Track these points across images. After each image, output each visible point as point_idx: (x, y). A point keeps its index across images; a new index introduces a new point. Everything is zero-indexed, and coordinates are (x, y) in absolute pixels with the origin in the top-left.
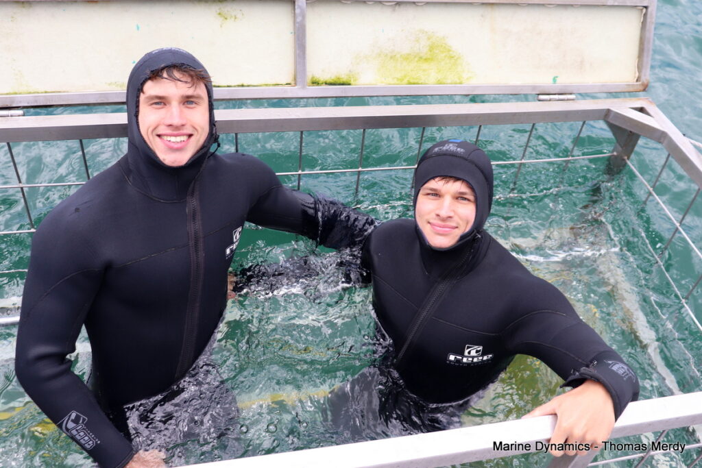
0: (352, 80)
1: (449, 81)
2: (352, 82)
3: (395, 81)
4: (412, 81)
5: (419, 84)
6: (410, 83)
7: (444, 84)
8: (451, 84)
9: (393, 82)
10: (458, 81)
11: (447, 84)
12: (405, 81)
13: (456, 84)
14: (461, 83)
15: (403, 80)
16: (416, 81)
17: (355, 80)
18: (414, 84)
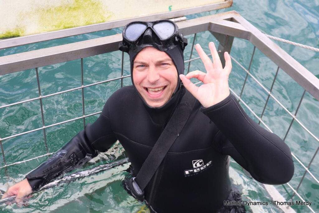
0: (20, 33)
1: (95, 21)
2: (20, 34)
3: (54, 28)
4: (67, 26)
5: (73, 27)
6: (66, 28)
7: (91, 24)
8: (96, 23)
9: (52, 29)
10: (101, 21)
11: (94, 24)
12: (62, 27)
13: (100, 22)
14: (103, 22)
15: (60, 26)
16: (69, 26)
17: (23, 32)
18: (69, 28)
